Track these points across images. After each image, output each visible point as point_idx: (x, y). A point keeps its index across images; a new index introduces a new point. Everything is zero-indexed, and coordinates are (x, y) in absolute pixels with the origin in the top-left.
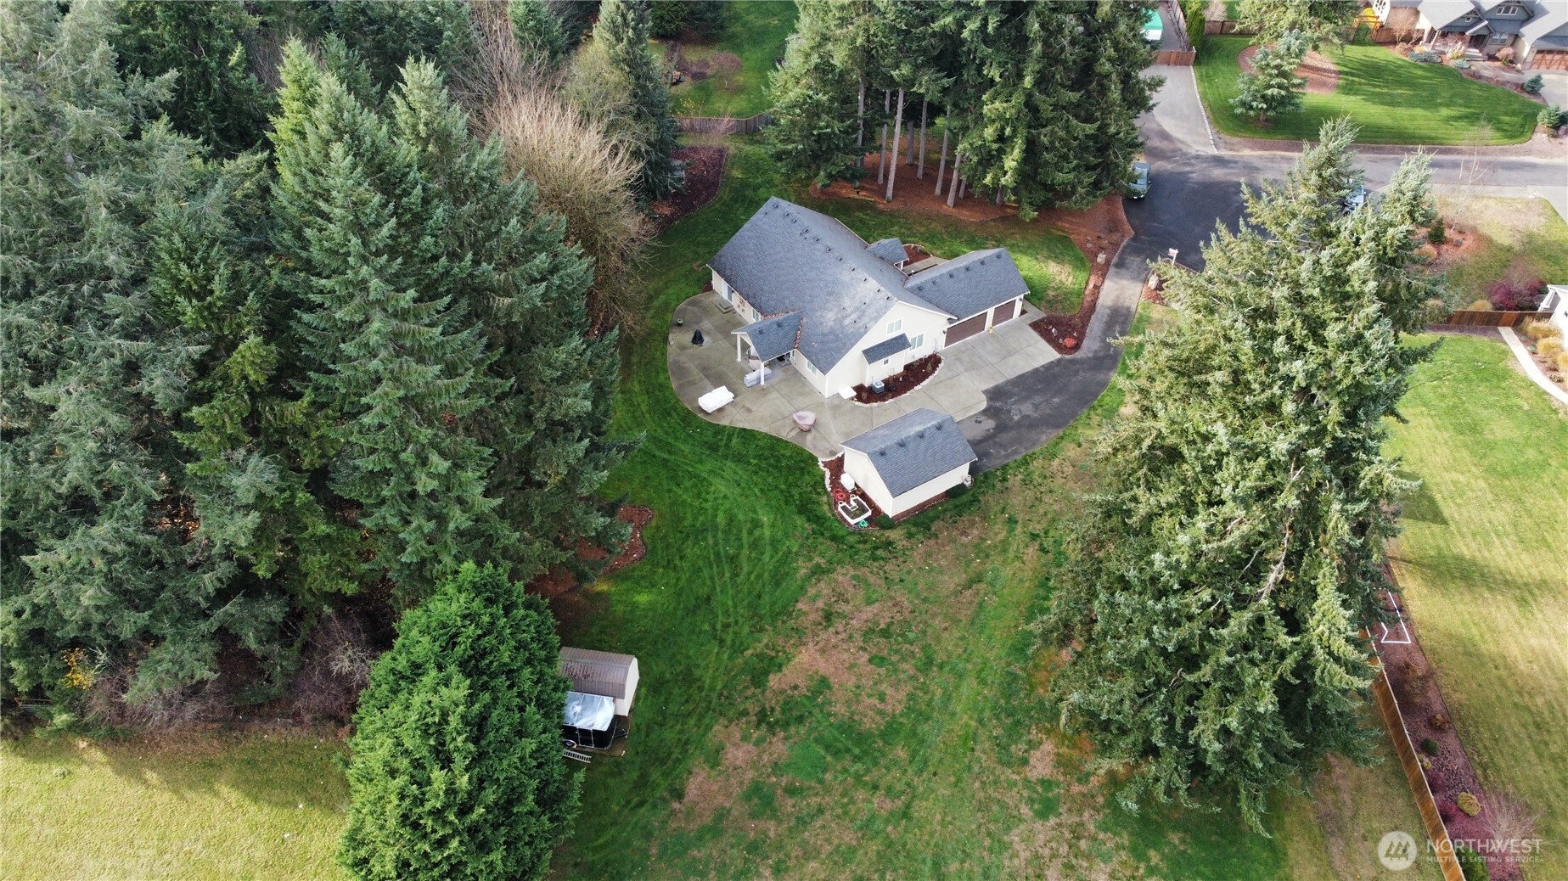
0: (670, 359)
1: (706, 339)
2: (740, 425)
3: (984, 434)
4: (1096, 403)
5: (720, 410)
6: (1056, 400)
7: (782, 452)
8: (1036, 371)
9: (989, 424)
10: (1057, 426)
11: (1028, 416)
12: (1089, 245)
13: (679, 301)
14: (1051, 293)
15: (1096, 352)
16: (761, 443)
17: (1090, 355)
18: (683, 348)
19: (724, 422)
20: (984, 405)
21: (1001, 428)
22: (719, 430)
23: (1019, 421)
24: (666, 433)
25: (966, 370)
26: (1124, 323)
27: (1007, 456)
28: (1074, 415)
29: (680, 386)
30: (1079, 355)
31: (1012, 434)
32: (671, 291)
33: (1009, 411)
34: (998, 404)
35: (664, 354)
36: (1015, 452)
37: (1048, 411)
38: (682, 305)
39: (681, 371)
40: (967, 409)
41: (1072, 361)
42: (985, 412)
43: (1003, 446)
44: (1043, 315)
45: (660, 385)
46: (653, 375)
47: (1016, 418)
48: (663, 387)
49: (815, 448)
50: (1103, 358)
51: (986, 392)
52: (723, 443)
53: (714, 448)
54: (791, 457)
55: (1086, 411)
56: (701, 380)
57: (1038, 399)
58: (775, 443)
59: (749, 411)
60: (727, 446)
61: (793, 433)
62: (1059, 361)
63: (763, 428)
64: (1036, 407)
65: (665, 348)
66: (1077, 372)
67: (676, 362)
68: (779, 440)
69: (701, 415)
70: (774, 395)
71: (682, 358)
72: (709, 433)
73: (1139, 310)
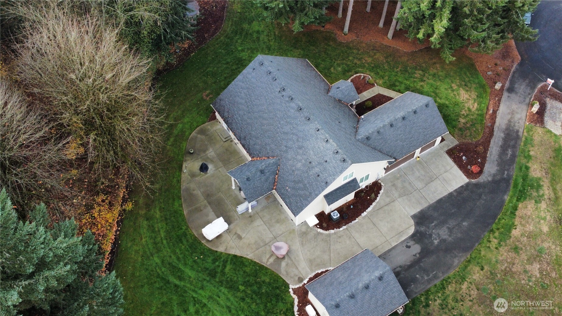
0: (184, 185)
1: (210, 167)
2: (233, 252)
3: (412, 258)
4: (494, 226)
5: (219, 237)
6: (465, 224)
7: (263, 278)
8: (451, 194)
9: (416, 249)
10: (466, 250)
11: (444, 241)
12: (489, 73)
13: (192, 129)
14: (462, 121)
15: (494, 175)
16: (248, 270)
17: (490, 179)
18: (193, 175)
19: (221, 249)
20: (412, 231)
21: (425, 253)
22: (217, 256)
23: (438, 245)
24: (178, 259)
25: (400, 196)
26: (514, 147)
27: (429, 281)
28: (478, 240)
29: (190, 212)
30: (482, 179)
31: (432, 259)
32: (186, 120)
33: (431, 236)
34: (423, 229)
35: (179, 181)
36: (435, 277)
37: (459, 235)
38: (194, 134)
39: (192, 198)
40: (400, 234)
41: (477, 185)
42: (413, 237)
43: (426, 271)
44: (456, 143)
45: (176, 212)
46: (171, 201)
47: (436, 242)
48: (177, 214)
49: (287, 274)
50: (499, 181)
51: (414, 217)
52: (219, 270)
53: (212, 274)
54: (269, 284)
55: (486, 234)
56: (205, 207)
57: (452, 223)
58: (258, 269)
59: (240, 237)
60: (223, 273)
61: (271, 260)
62: (467, 185)
63: (250, 255)
64: (450, 230)
65: (180, 176)
66: (480, 196)
67: (187, 190)
68: (262, 267)
69: (203, 242)
70: (258, 222)
71: (192, 186)
72: (210, 260)
73: (525, 134)
